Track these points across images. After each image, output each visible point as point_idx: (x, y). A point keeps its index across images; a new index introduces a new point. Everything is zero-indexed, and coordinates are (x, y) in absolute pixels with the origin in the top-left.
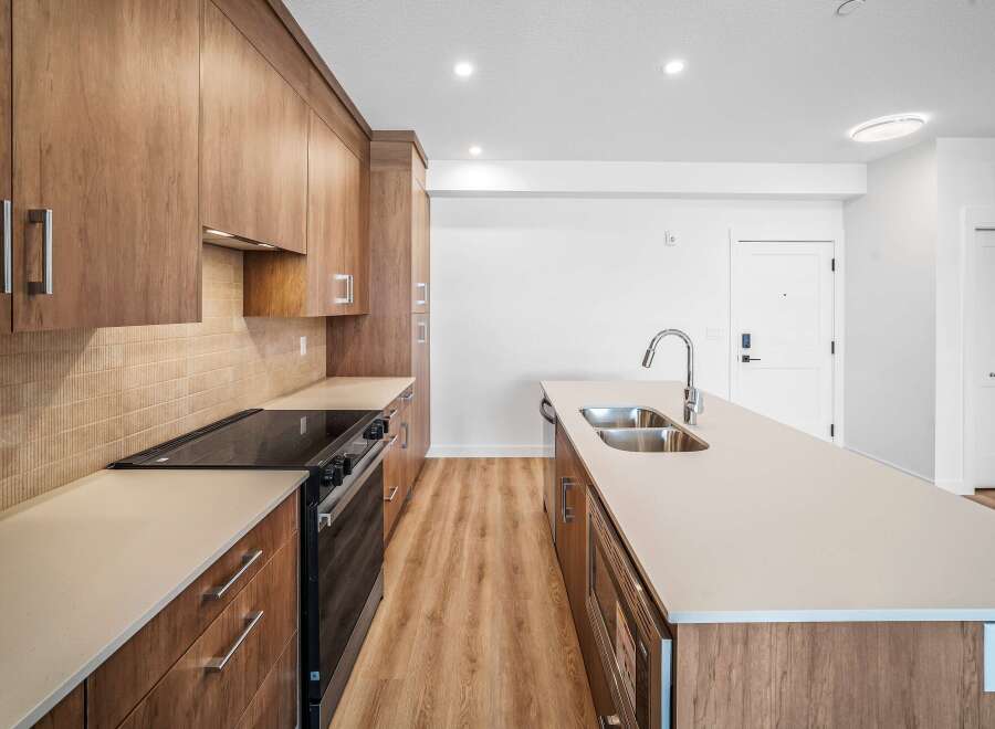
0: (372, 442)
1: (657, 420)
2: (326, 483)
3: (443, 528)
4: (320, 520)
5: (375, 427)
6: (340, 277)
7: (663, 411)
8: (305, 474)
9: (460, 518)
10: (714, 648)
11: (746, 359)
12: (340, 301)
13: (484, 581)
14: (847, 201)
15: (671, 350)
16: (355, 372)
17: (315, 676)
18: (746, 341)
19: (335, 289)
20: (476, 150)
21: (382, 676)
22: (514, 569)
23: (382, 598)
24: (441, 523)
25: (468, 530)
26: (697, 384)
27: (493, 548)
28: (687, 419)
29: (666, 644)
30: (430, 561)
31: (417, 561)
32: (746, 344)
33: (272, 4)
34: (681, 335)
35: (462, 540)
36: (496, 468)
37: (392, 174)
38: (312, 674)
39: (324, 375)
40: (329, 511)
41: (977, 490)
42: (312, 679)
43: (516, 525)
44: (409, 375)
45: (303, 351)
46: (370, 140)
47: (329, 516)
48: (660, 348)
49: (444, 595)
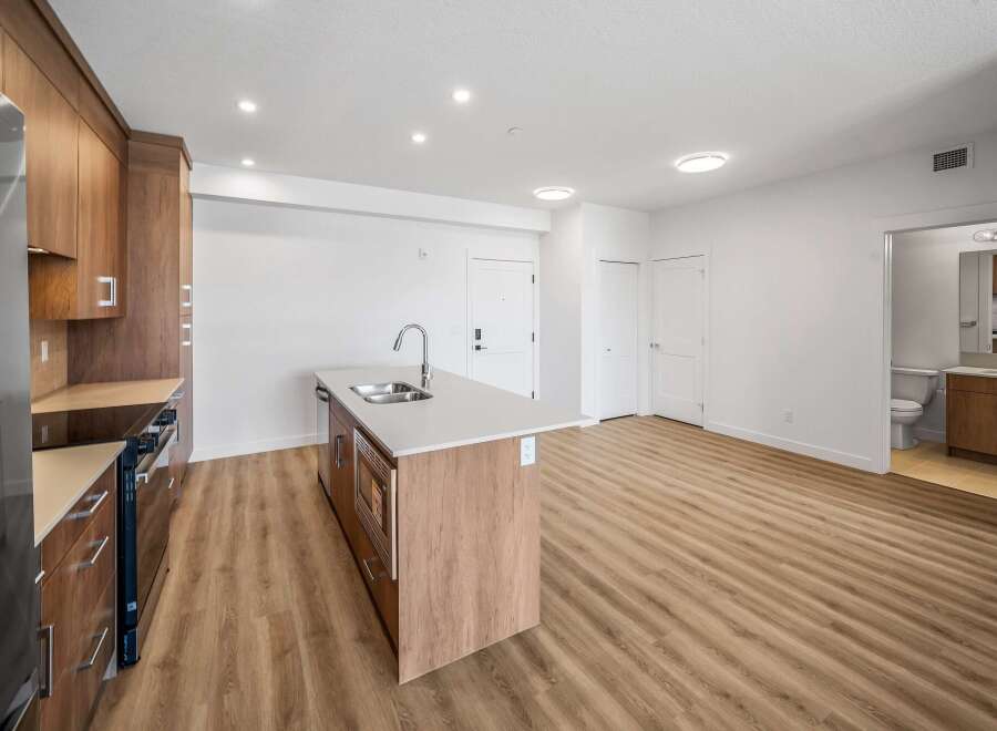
0: (162, 428)
1: (406, 388)
2: (141, 452)
3: (221, 511)
4: (137, 479)
5: (166, 415)
6: (103, 279)
7: (410, 383)
8: (123, 444)
9: (238, 501)
10: (415, 468)
11: (478, 348)
12: (103, 303)
13: (268, 537)
14: (542, 235)
15: (412, 338)
16: (107, 377)
17: (132, 606)
18: (478, 335)
19: (100, 292)
20: (248, 162)
21: (184, 611)
22: (295, 526)
23: (168, 570)
24: (218, 509)
25: (247, 508)
26: (430, 361)
27: (274, 515)
28: (423, 385)
29: (394, 472)
30: (212, 535)
31: (198, 540)
32: (478, 337)
33: (38, 4)
34: (418, 327)
35: (243, 515)
36: (268, 460)
37: (156, 178)
38: (129, 605)
39: (65, 382)
40: (145, 471)
41: (601, 421)
42: (129, 610)
43: (293, 496)
44: (178, 376)
45: (45, 357)
46: (127, 138)
47: (146, 475)
48: (405, 338)
49: (232, 552)
